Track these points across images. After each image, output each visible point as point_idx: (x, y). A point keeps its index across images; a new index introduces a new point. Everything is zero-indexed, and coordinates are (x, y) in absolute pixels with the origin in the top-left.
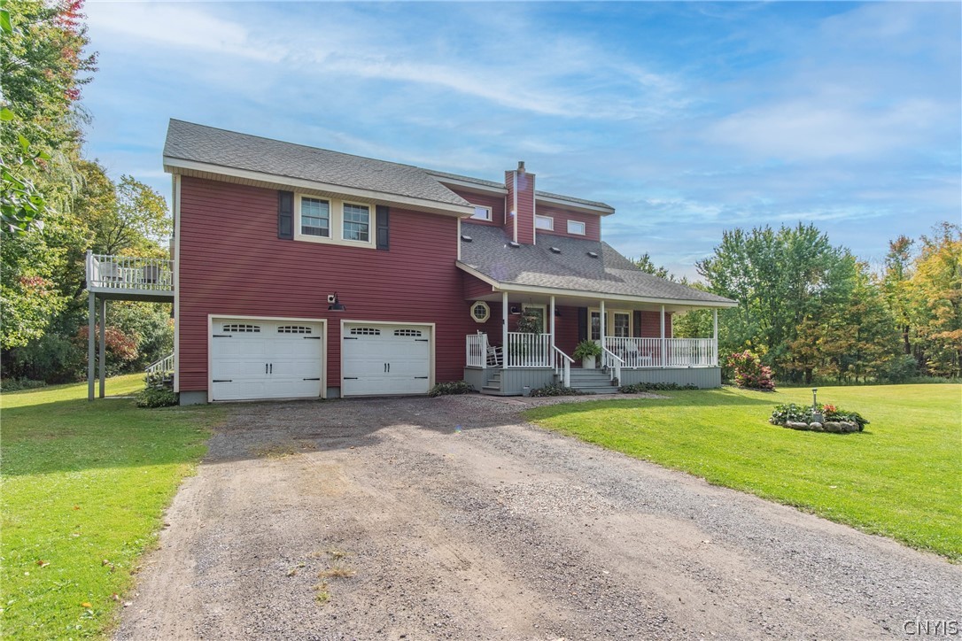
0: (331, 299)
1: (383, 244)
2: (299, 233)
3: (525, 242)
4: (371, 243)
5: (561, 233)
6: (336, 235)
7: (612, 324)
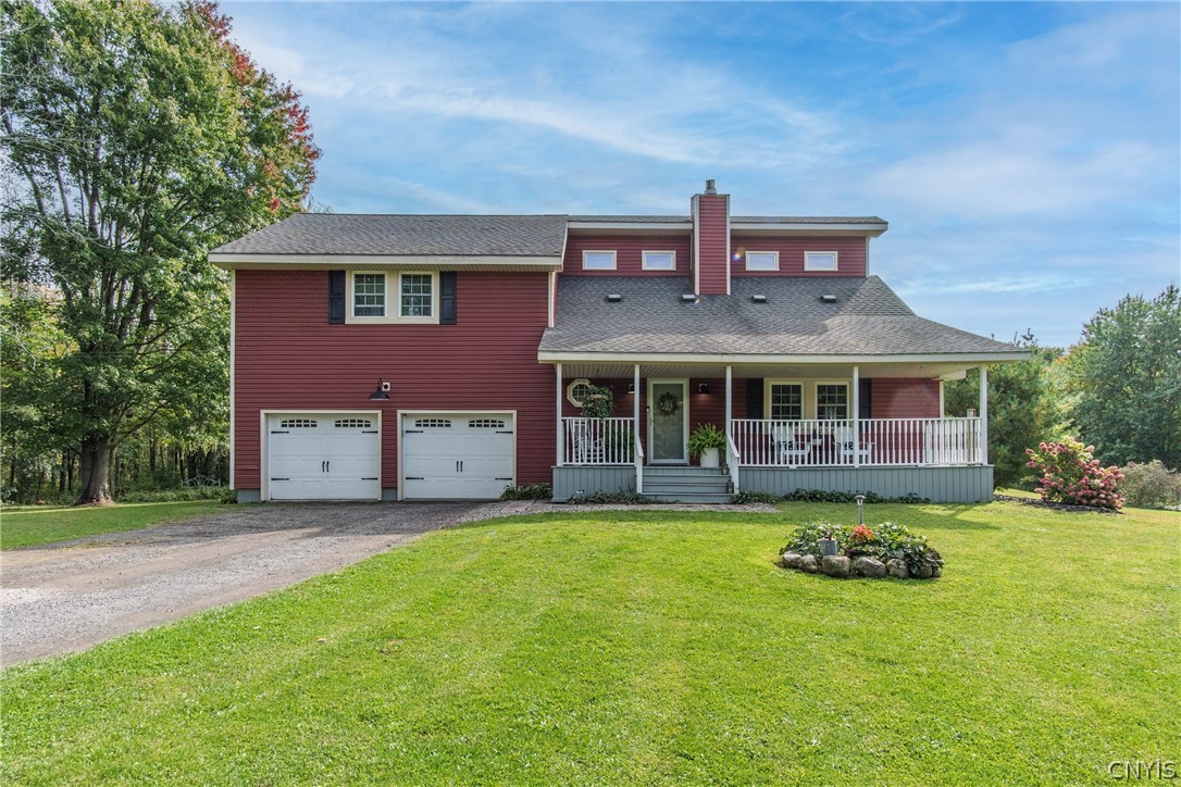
0: (386, 387)
1: (448, 318)
2: (351, 318)
3: (712, 293)
4: (434, 318)
5: (791, 273)
6: (393, 314)
7: (810, 402)
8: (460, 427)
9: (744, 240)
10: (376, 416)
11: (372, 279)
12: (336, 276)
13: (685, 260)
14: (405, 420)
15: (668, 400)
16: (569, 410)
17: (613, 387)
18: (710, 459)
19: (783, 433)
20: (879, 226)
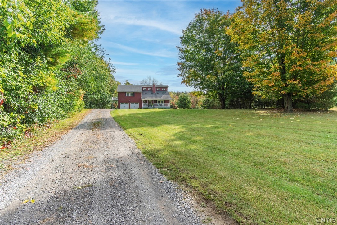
0: (129, 101)
1: (134, 96)
2: (127, 96)
3: (154, 92)
4: (133, 96)
5: (161, 90)
6: (130, 95)
7: (160, 102)
8: (135, 104)
9: (157, 88)
10: (129, 103)
11: (128, 93)
12: (126, 93)
13: (152, 89)
14: (131, 103)
15: (150, 102)
16: (143, 103)
17: (146, 101)
18: (153, 106)
19: (158, 104)
20: (168, 86)
